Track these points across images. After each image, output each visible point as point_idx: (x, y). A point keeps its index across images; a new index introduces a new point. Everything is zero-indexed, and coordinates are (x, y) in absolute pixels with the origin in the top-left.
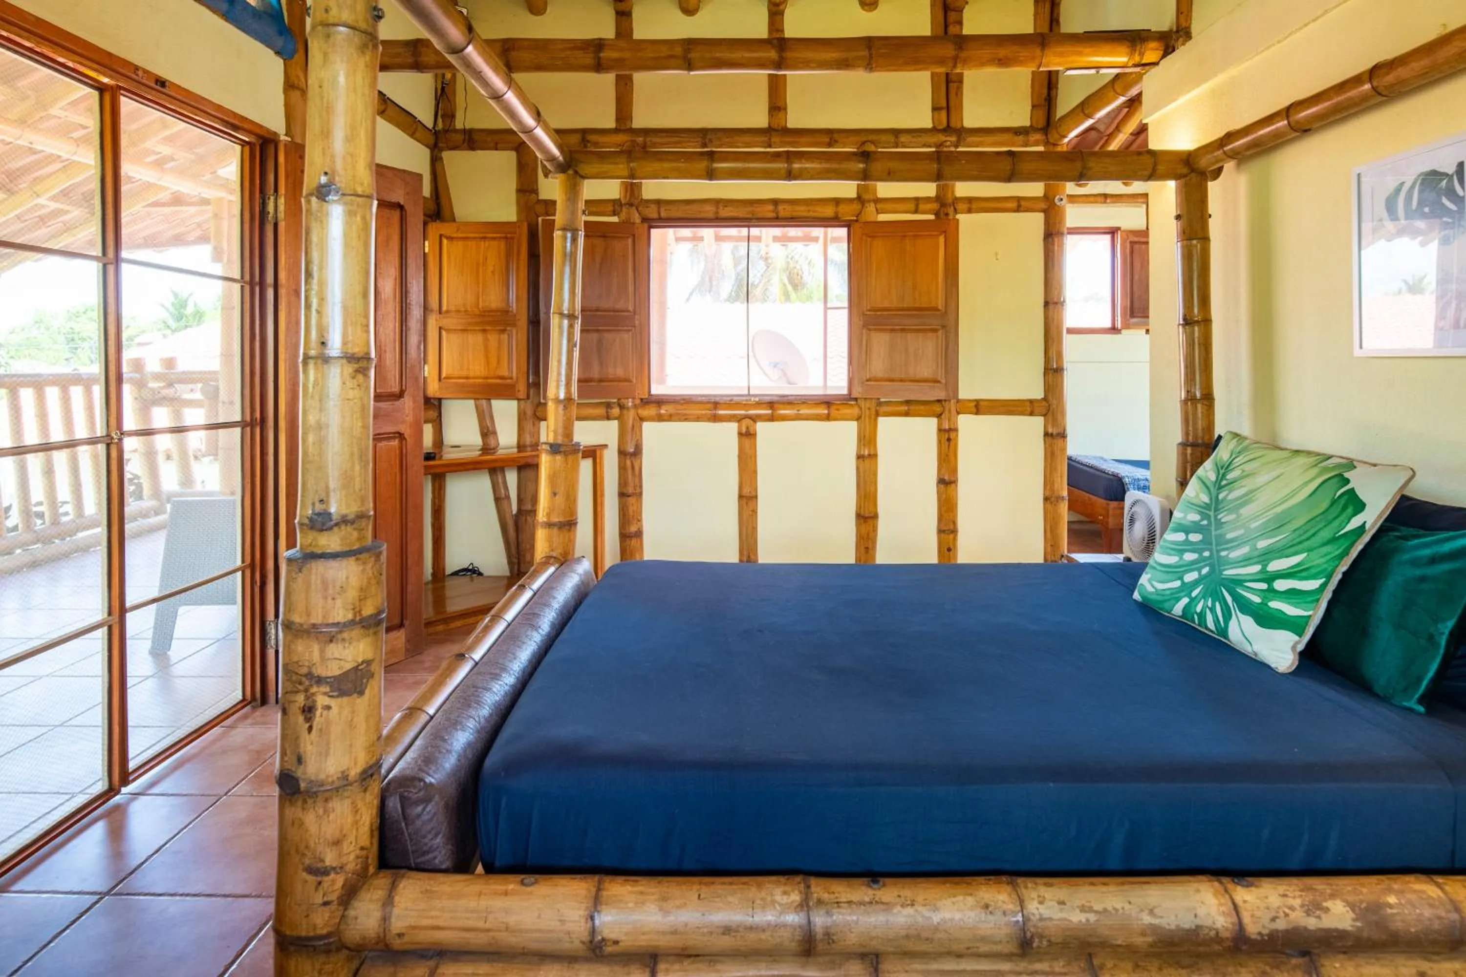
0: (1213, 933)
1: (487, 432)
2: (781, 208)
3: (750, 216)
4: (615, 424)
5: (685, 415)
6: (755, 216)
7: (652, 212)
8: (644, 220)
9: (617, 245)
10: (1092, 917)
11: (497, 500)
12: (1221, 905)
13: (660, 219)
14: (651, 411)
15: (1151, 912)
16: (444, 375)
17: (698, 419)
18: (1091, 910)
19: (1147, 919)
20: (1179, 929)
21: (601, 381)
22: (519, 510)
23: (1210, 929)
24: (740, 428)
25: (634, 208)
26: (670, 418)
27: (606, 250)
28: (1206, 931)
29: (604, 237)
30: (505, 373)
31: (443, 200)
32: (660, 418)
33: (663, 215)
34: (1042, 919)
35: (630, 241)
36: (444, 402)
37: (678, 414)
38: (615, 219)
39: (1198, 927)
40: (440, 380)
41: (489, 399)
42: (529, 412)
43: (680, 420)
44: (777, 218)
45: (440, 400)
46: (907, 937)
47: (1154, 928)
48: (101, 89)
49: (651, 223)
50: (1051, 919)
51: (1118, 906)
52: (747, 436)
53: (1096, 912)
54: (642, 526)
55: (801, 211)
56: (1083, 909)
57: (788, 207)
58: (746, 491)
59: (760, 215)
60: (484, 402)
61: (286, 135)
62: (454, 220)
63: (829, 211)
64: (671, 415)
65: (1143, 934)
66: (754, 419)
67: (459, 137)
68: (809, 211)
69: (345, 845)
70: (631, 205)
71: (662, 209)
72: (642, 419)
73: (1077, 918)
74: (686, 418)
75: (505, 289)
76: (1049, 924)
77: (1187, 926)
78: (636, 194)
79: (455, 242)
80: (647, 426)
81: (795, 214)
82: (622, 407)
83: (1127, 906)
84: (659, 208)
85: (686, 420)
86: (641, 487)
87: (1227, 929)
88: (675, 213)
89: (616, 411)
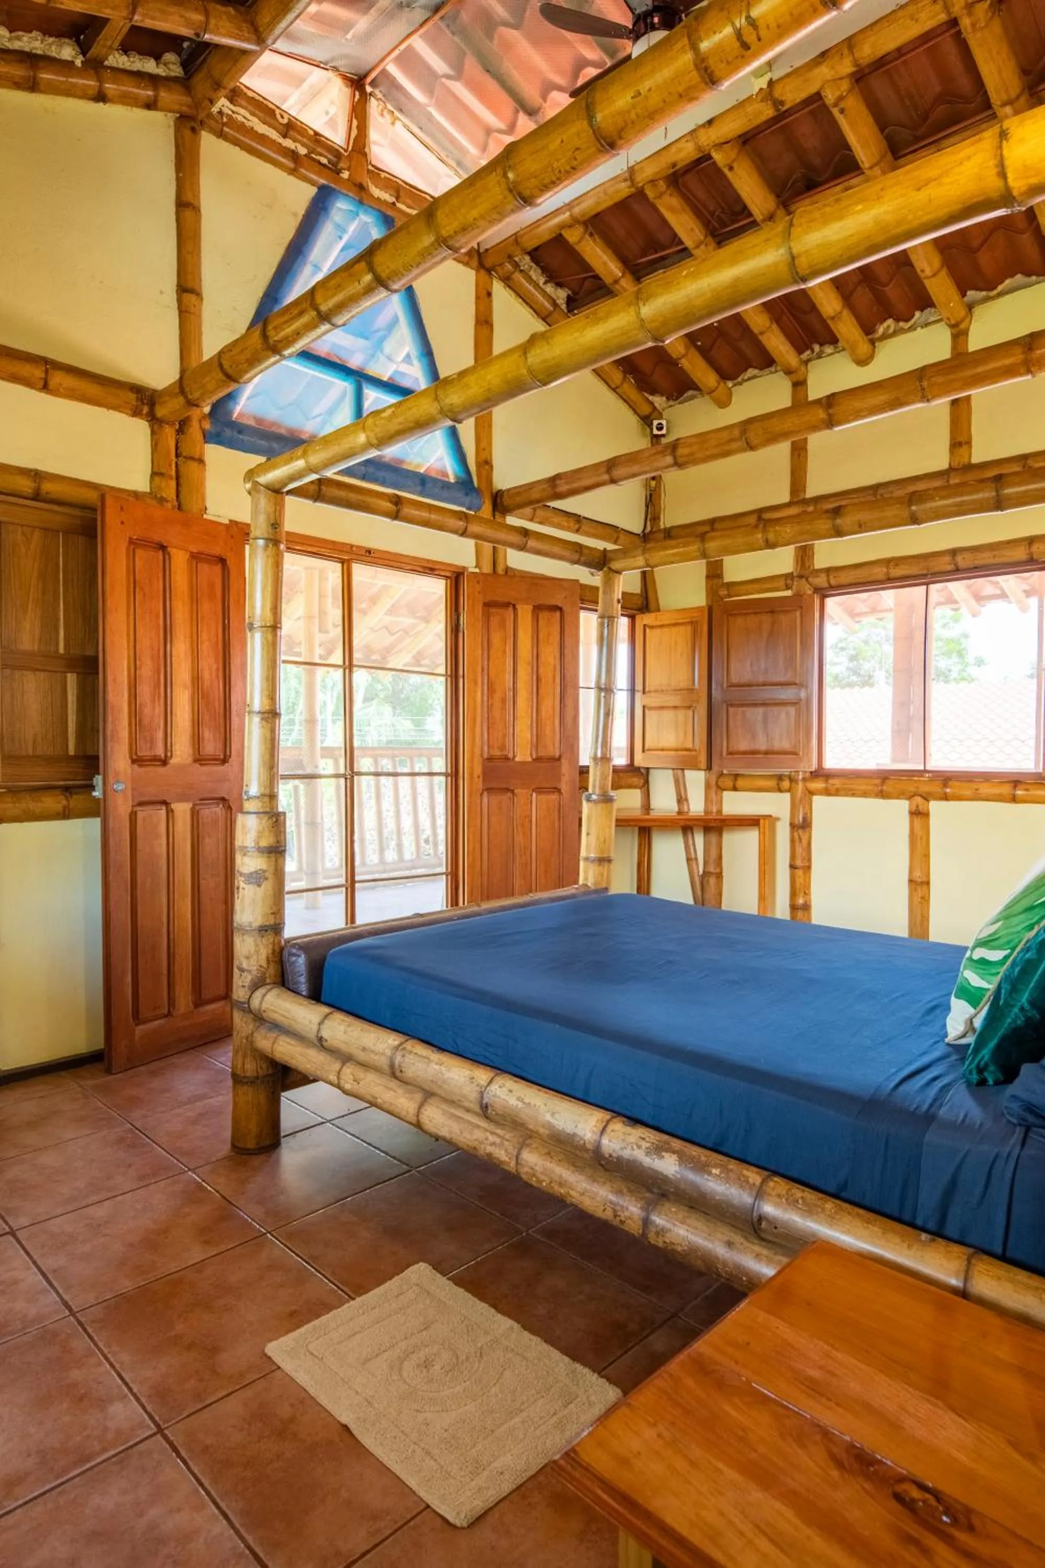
0: (582, 1142)
1: (682, 799)
2: (959, 559)
3: (925, 572)
4: (787, 796)
5: (850, 790)
6: (932, 571)
7: (821, 581)
8: (817, 590)
9: (784, 619)
10: (520, 1105)
11: (689, 860)
12: (595, 1126)
13: (831, 587)
14: (818, 785)
15: (553, 1114)
16: (646, 747)
17: (865, 794)
18: (522, 1101)
19: (548, 1117)
20: (563, 1131)
21: (767, 753)
22: (704, 872)
23: (581, 1139)
24: (910, 805)
25: (804, 580)
26: (837, 793)
27: (773, 624)
28: (578, 1139)
29: (772, 612)
30: (690, 746)
31: (651, 595)
32: (827, 792)
33: (833, 582)
34: (494, 1096)
35: (798, 613)
36: (651, 771)
37: (845, 789)
38: (788, 593)
39: (574, 1135)
40: (643, 751)
41: (683, 770)
42: (713, 782)
43: (847, 795)
44: (957, 570)
45: (648, 769)
46: (432, 1081)
47: (550, 1126)
48: (343, 562)
49: (823, 593)
50: (499, 1097)
51: (538, 1104)
52: (919, 815)
53: (524, 1103)
54: (810, 900)
55: (985, 558)
56: (518, 1099)
57: (967, 555)
58: (918, 874)
59: (936, 569)
60: (679, 772)
61: (476, 567)
62: (659, 610)
63: (1020, 554)
64: (837, 790)
65: (543, 1126)
66: (926, 798)
67: (661, 535)
68: (994, 557)
69: (252, 960)
70: (801, 577)
71: (831, 577)
72: (812, 793)
73: (513, 1102)
74: (853, 794)
75: (690, 668)
76: (497, 1100)
77: (568, 1131)
78: (807, 564)
79: (654, 630)
80: (817, 799)
81: (977, 563)
82: (791, 780)
83: (542, 1106)
84: (828, 576)
85: (853, 795)
86: (809, 860)
87: (590, 1142)
88: (844, 578)
89: (786, 784)
